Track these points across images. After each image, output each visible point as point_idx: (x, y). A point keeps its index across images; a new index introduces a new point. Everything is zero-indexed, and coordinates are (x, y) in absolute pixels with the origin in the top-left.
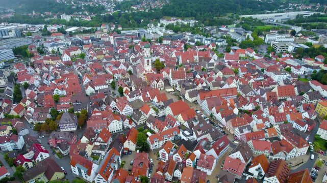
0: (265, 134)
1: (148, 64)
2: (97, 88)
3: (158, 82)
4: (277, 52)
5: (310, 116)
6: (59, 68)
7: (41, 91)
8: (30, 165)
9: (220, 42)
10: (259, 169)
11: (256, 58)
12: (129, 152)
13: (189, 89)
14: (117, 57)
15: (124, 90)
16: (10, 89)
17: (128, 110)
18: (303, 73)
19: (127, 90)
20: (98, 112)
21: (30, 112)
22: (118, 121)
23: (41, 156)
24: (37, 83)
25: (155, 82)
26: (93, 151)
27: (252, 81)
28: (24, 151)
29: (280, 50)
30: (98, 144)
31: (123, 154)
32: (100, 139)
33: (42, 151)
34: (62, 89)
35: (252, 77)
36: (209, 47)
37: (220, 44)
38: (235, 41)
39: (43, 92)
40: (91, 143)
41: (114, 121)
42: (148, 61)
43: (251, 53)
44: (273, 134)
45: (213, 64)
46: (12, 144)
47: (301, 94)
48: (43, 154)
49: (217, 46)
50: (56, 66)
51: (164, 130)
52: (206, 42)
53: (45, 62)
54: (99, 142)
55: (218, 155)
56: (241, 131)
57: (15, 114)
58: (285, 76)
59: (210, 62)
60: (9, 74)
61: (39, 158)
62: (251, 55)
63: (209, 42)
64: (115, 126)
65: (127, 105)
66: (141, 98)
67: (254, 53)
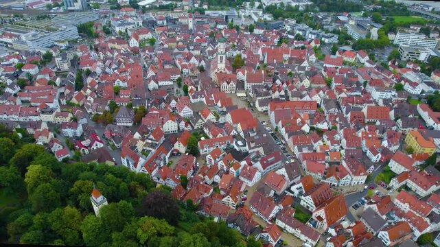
0: (327, 157)
1: (221, 62)
2: (161, 83)
3: (228, 83)
4: (403, 59)
5: (390, 146)
6: (124, 55)
7: (102, 80)
8: (87, 151)
9: (328, 37)
10: (301, 188)
11: (367, 65)
12: (179, 153)
13: (261, 96)
14: (192, 48)
15: (189, 88)
16: (72, 74)
17: (186, 112)
18: (419, 93)
19: (192, 89)
20: (155, 110)
21: (89, 102)
22: (173, 122)
23: (96, 145)
24: (99, 71)
25: (225, 83)
26: (144, 148)
27: (343, 95)
28: (82, 138)
29: (407, 57)
30: (150, 141)
31: (172, 155)
32: (151, 137)
33: (98, 140)
34: (124, 81)
35: (345, 90)
36: (311, 44)
37: (327, 41)
38: (350, 38)
39: (104, 82)
40: (143, 140)
41: (170, 121)
42: (221, 58)
43: (363, 58)
44: (335, 158)
45: (304, 68)
46: (73, 130)
47: (397, 119)
48: (98, 143)
49: (323, 43)
50: (122, 52)
51: (218, 137)
52: (310, 36)
53: (110, 45)
54: (151, 139)
55: (264, 169)
56: (300, 150)
57: (77, 103)
58: (389, 94)
59: (302, 65)
60: (72, 57)
61: (94, 147)
62: (362, 61)
63: (313, 37)
64: (170, 126)
65: (186, 107)
66: (204, 100)
67: (367, 58)
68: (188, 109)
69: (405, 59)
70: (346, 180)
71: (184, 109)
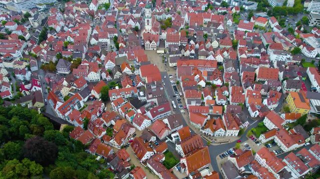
0: (210, 111)
1: (148, 24)
2: (100, 40)
3: (151, 42)
4: (311, 25)
5: (269, 104)
6: (82, 16)
7: (59, 36)
8: (28, 93)
9: (248, 5)
10: (178, 136)
11: (275, 30)
12: (95, 98)
13: (173, 54)
14: (134, 11)
16: (39, 31)
17: (110, 65)
18: (314, 56)
19: (121, 46)
20: (86, 62)
21: (43, 53)
23: (35, 89)
24: (58, 29)
25: (148, 42)
26: (70, 92)
27: (244, 56)
28: (27, 82)
29: (315, 23)
30: (75, 88)
31: (89, 99)
32: (75, 84)
33: (36, 85)
34: (73, 37)
35: (247, 52)
36: (232, 10)
37: (247, 8)
38: (269, 6)
39: (60, 38)
40: (69, 86)
41: (93, 72)
42: (148, 21)
43: (273, 23)
44: (217, 112)
45: (218, 31)
46: (22, 76)
47: (284, 80)
48: (36, 87)
49: (242, 10)
50: (81, 14)
51: (127, 87)
52: (234, 3)
53: (75, 8)
54: (75, 86)
55: (153, 117)
56: (189, 103)
57: (34, 54)
58: (285, 57)
59: (218, 28)
60: (44, 18)
61: (33, 90)
62: (272, 26)
63: (236, 4)
64: (93, 76)
65: (109, 61)
67: (277, 24)
68: (111, 62)
69: (312, 25)
70: (220, 132)
71: (108, 63)
